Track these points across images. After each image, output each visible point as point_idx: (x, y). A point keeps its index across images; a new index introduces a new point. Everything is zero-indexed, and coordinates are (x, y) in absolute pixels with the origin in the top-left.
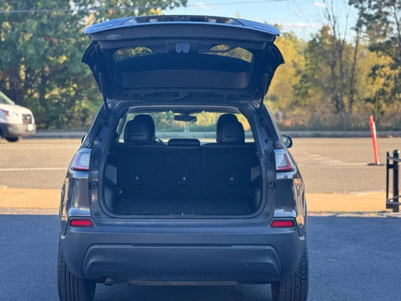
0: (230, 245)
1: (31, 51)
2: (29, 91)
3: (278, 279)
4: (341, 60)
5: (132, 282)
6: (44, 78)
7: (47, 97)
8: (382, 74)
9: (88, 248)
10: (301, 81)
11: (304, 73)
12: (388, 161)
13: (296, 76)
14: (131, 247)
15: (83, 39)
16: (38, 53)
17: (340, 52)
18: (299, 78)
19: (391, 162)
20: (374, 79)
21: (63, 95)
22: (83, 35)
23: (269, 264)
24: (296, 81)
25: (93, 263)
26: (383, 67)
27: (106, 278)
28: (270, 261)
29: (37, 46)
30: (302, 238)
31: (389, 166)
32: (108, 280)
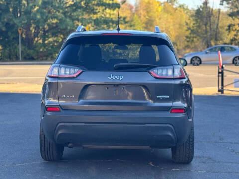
0: (145, 124)
1: (39, 17)
2: (36, 39)
3: (175, 145)
4: (210, 22)
5: (84, 146)
6: (45, 32)
7: (46, 42)
8: (234, 29)
9: (57, 125)
10: (190, 34)
11: (192, 29)
12: (219, 70)
13: (187, 30)
14: (83, 124)
15: (66, 10)
16: (42, 18)
17: (210, 17)
18: (189, 31)
19: (220, 71)
20: (229, 32)
21: (54, 41)
22: (67, 8)
23: (169, 136)
24: (188, 33)
25: (60, 134)
26: (234, 25)
27: (69, 143)
28: (170, 134)
29: (42, 14)
30: (190, 120)
31: (219, 73)
32: (70, 145)
